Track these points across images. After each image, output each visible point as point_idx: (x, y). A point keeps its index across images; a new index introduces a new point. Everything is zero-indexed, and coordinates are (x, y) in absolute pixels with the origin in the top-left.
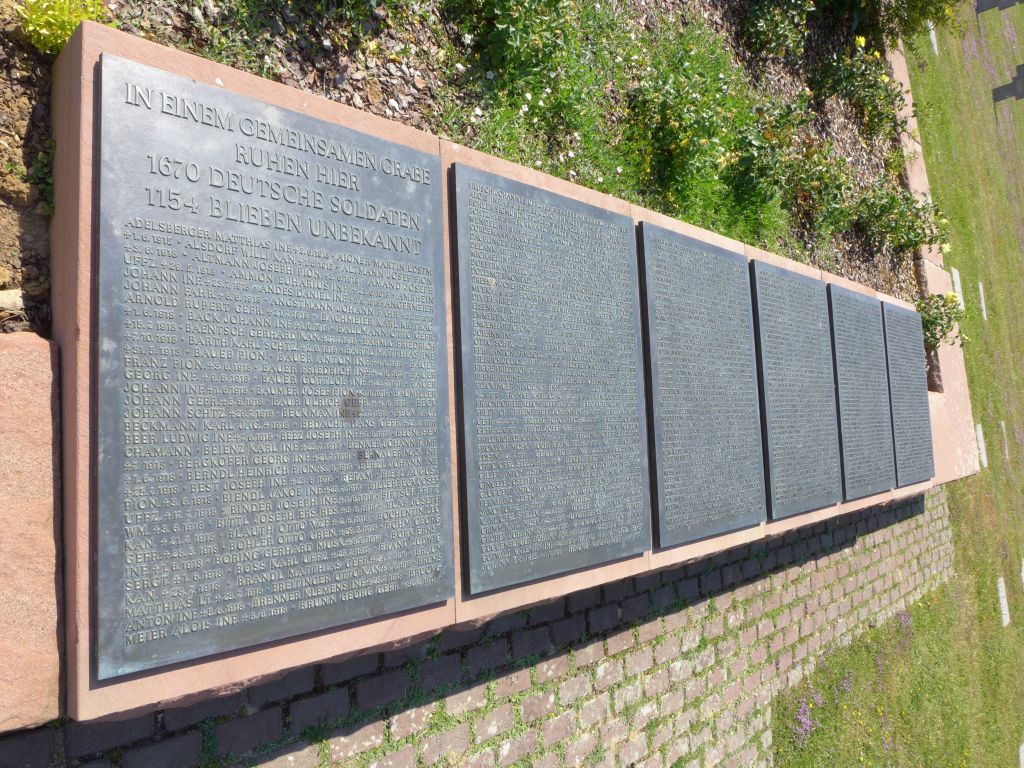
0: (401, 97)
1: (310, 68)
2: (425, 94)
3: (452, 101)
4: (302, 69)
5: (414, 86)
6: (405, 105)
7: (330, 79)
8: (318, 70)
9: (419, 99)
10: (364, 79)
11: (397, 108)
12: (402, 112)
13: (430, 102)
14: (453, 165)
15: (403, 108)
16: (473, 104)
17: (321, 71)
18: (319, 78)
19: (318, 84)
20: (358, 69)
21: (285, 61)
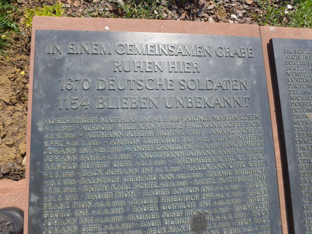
0: (238, 11)
1: (183, 11)
2: (254, 6)
3: (272, 6)
4: (178, 12)
5: (246, 4)
6: (241, 15)
7: (194, 13)
8: (187, 10)
9: (250, 10)
10: (215, 8)
11: (236, 18)
12: (240, 20)
13: (258, 10)
14: (271, 41)
15: (240, 18)
16: (285, 4)
17: (189, 11)
18: (188, 14)
19: (188, 18)
20: (211, 4)
21: (168, 11)
